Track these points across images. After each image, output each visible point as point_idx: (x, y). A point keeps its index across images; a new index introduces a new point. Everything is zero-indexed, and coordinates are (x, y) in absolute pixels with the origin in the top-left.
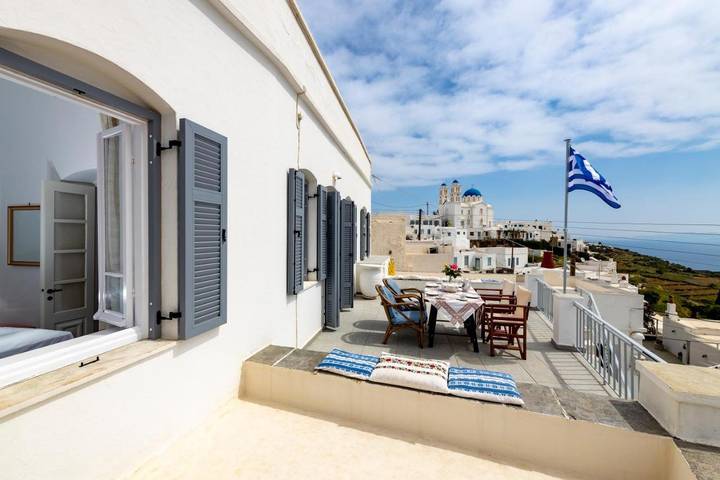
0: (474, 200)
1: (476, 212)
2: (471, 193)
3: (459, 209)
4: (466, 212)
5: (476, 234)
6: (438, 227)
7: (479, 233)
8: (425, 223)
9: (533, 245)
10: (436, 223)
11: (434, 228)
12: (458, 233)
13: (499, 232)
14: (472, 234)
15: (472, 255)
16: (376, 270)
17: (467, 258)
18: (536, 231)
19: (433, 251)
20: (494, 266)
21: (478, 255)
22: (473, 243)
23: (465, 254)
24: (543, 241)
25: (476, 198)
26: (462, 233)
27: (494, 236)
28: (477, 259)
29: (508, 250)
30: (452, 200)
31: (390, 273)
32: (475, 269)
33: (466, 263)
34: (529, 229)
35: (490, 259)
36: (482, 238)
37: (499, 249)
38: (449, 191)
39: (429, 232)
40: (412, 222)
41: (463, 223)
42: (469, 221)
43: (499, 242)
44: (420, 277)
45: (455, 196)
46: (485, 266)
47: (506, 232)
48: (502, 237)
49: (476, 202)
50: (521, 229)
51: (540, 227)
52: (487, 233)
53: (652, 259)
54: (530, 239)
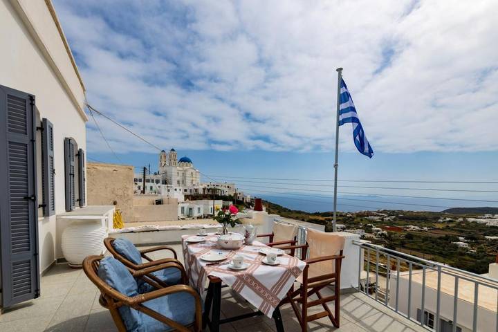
0: (187, 166)
1: (188, 174)
2: (185, 160)
3: (175, 171)
4: (181, 174)
5: (188, 191)
6: (159, 184)
7: (191, 190)
8: (148, 181)
9: (225, 198)
10: (157, 182)
11: (155, 185)
12: (176, 190)
13: (204, 189)
14: (186, 190)
15: (187, 205)
16: (94, 223)
17: (183, 208)
18: (226, 189)
19: (159, 202)
20: (202, 213)
21: (191, 206)
22: (187, 197)
23: (181, 205)
24: (230, 196)
25: (189, 164)
26: (178, 190)
27: (201, 192)
28: (191, 209)
29: (211, 202)
30: (170, 164)
31: (115, 226)
32: (189, 216)
33: (183, 212)
34: (222, 188)
35: (199, 209)
36: (192, 194)
37: (205, 201)
38: (168, 157)
39: (151, 188)
40: (136, 180)
41: (178, 181)
42: (183, 181)
43: (204, 197)
44: (157, 228)
45: (173, 161)
46: (196, 214)
47: (208, 190)
48: (206, 193)
49: (188, 168)
50: (217, 188)
51: (228, 187)
52: (196, 190)
53: (276, 205)
54: (223, 195)
